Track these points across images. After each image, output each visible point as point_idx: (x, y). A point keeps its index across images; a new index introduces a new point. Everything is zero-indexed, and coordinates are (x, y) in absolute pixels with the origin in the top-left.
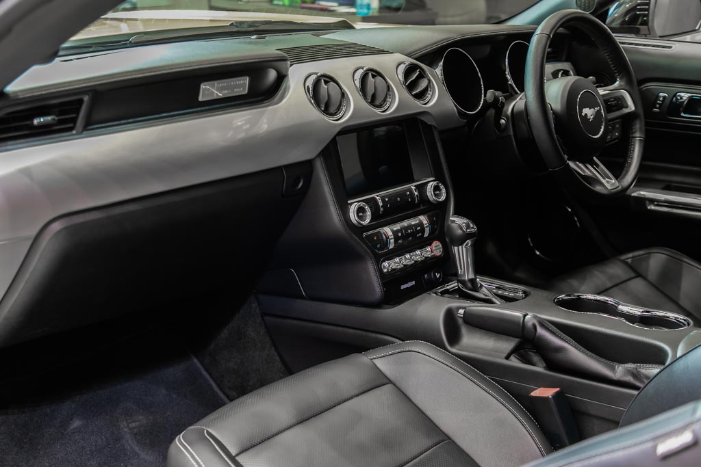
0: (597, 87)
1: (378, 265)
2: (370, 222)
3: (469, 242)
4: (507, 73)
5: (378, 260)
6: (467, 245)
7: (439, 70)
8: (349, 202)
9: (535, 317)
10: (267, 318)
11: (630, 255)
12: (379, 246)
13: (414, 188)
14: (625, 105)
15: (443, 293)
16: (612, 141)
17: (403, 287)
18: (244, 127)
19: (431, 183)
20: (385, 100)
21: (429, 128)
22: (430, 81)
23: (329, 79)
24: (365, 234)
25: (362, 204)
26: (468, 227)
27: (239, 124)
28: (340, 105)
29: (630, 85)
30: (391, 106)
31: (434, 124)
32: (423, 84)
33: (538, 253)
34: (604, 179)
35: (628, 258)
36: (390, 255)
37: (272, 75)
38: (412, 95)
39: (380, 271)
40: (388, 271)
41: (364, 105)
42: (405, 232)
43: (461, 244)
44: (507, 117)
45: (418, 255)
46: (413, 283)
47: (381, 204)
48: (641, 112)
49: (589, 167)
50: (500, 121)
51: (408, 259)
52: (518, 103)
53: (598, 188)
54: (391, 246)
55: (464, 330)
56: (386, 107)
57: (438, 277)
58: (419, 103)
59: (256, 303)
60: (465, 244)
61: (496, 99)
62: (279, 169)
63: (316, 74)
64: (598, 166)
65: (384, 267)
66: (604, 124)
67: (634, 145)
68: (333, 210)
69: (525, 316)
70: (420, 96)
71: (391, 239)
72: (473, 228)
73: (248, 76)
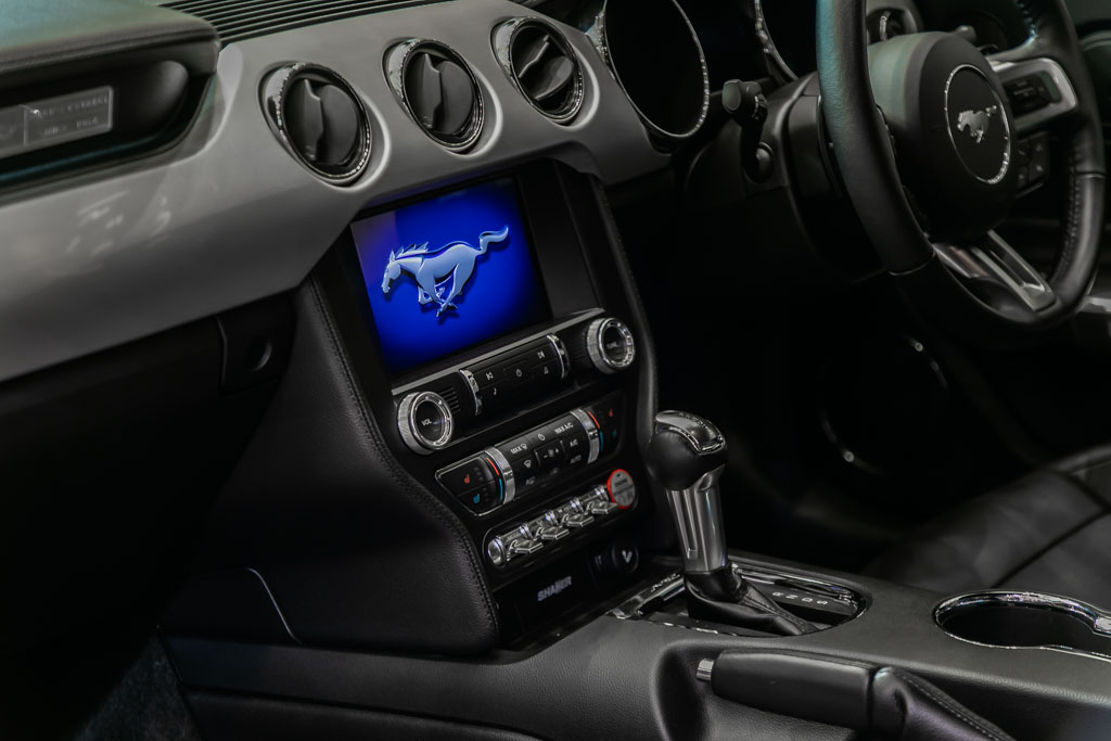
0: (984, 52)
1: (480, 551)
2: (449, 441)
3: (709, 478)
4: (759, 26)
5: (479, 534)
6: (703, 485)
7: (595, 33)
8: (395, 392)
9: (899, 673)
10: (195, 698)
11: (1082, 459)
12: (477, 499)
13: (553, 339)
14: (1054, 96)
15: (648, 610)
16: (1029, 184)
17: (542, 595)
18: (110, 225)
19: (596, 324)
20: (468, 123)
21: (582, 181)
22: (576, 64)
23: (323, 77)
24: (440, 473)
25: (428, 395)
26: (703, 438)
27: (96, 215)
28: (356, 143)
29: (1061, 43)
30: (485, 136)
31: (594, 171)
32: (562, 72)
33: (850, 457)
34: (1019, 284)
35: (1078, 468)
36: (506, 520)
37: (175, 75)
38: (535, 102)
39: (486, 562)
40: (504, 562)
41: (417, 137)
42: (541, 456)
43: (689, 484)
44: (772, 142)
45: (576, 512)
46: (568, 581)
47: (475, 388)
48: (1092, 109)
49: (981, 255)
50: (755, 152)
51: (552, 525)
52: (796, 107)
53: (1006, 310)
54: (509, 496)
55: (712, 710)
56: (471, 140)
57: (628, 560)
58: (551, 122)
59: (164, 660)
60: (700, 482)
61: (747, 101)
62: (209, 322)
63: (289, 65)
64: (1001, 252)
65: (494, 551)
66: (1009, 147)
67: (1081, 193)
68: (356, 418)
69: (872, 673)
70: (555, 103)
71: (508, 477)
72: (717, 441)
73: (113, 85)
